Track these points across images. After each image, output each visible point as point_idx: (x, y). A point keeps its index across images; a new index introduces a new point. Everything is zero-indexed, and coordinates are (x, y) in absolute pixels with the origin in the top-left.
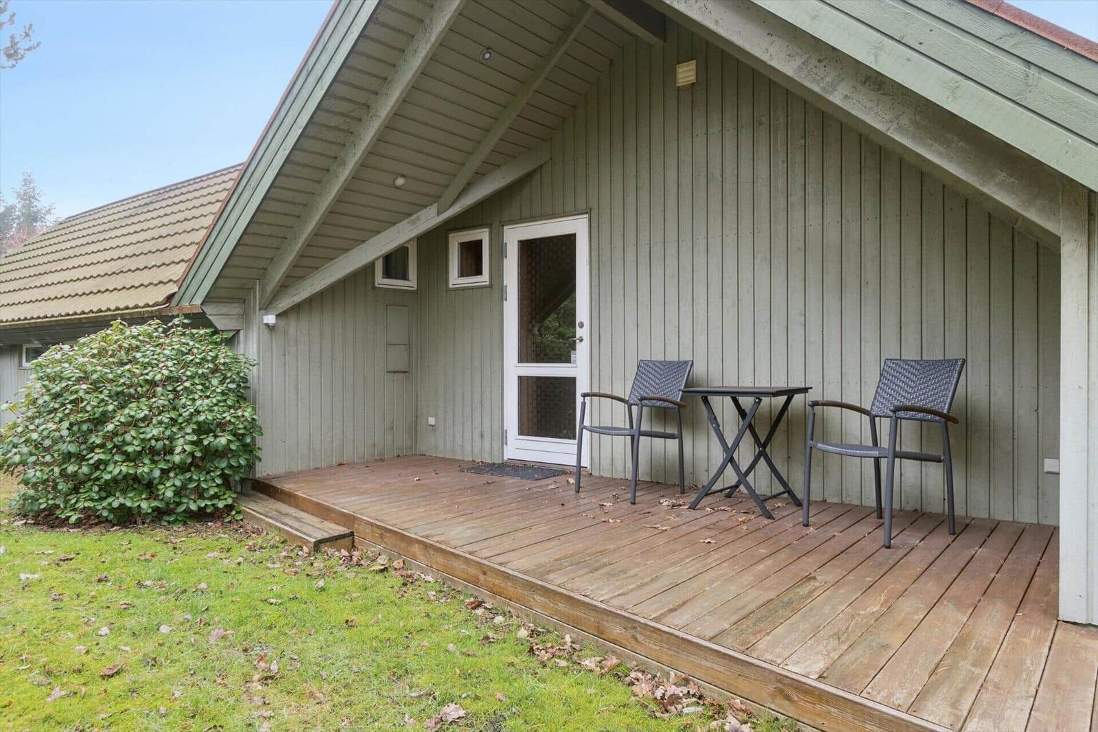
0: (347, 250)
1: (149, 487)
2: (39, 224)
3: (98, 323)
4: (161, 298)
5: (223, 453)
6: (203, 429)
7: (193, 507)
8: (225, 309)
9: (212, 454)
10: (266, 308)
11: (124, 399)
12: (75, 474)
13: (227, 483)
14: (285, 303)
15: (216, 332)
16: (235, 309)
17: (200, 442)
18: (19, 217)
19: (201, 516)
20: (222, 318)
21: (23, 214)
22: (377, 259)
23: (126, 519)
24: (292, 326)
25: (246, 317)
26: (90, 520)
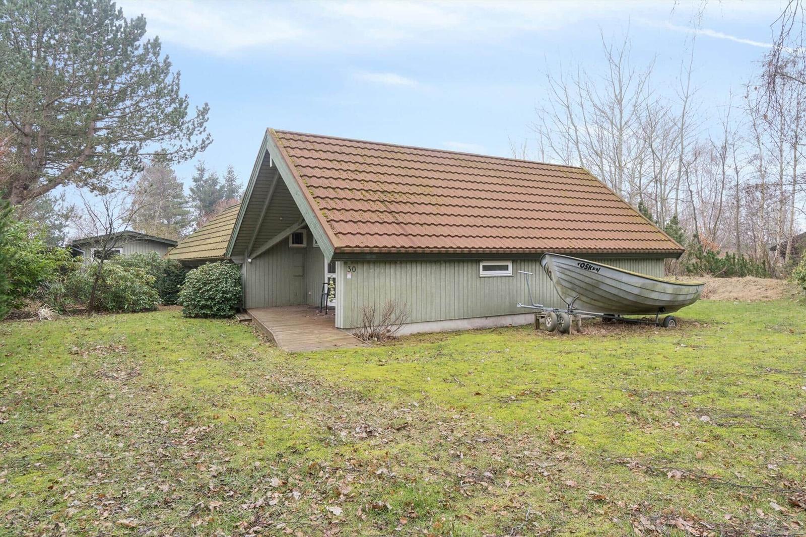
0: (271, 238)
1: (211, 308)
2: (236, 194)
3: (202, 261)
4: (223, 254)
5: (230, 299)
6: (224, 292)
7: (222, 314)
8: (238, 257)
9: (228, 300)
10: (249, 257)
11: (205, 284)
12: (194, 304)
13: (231, 308)
14: (254, 255)
15: (235, 264)
16: (241, 257)
17: (223, 296)
18: (226, 191)
19: (224, 317)
20: (236, 260)
21: (228, 190)
22: (290, 235)
23: (206, 316)
24: (258, 262)
25: (244, 259)
26: (197, 316)
